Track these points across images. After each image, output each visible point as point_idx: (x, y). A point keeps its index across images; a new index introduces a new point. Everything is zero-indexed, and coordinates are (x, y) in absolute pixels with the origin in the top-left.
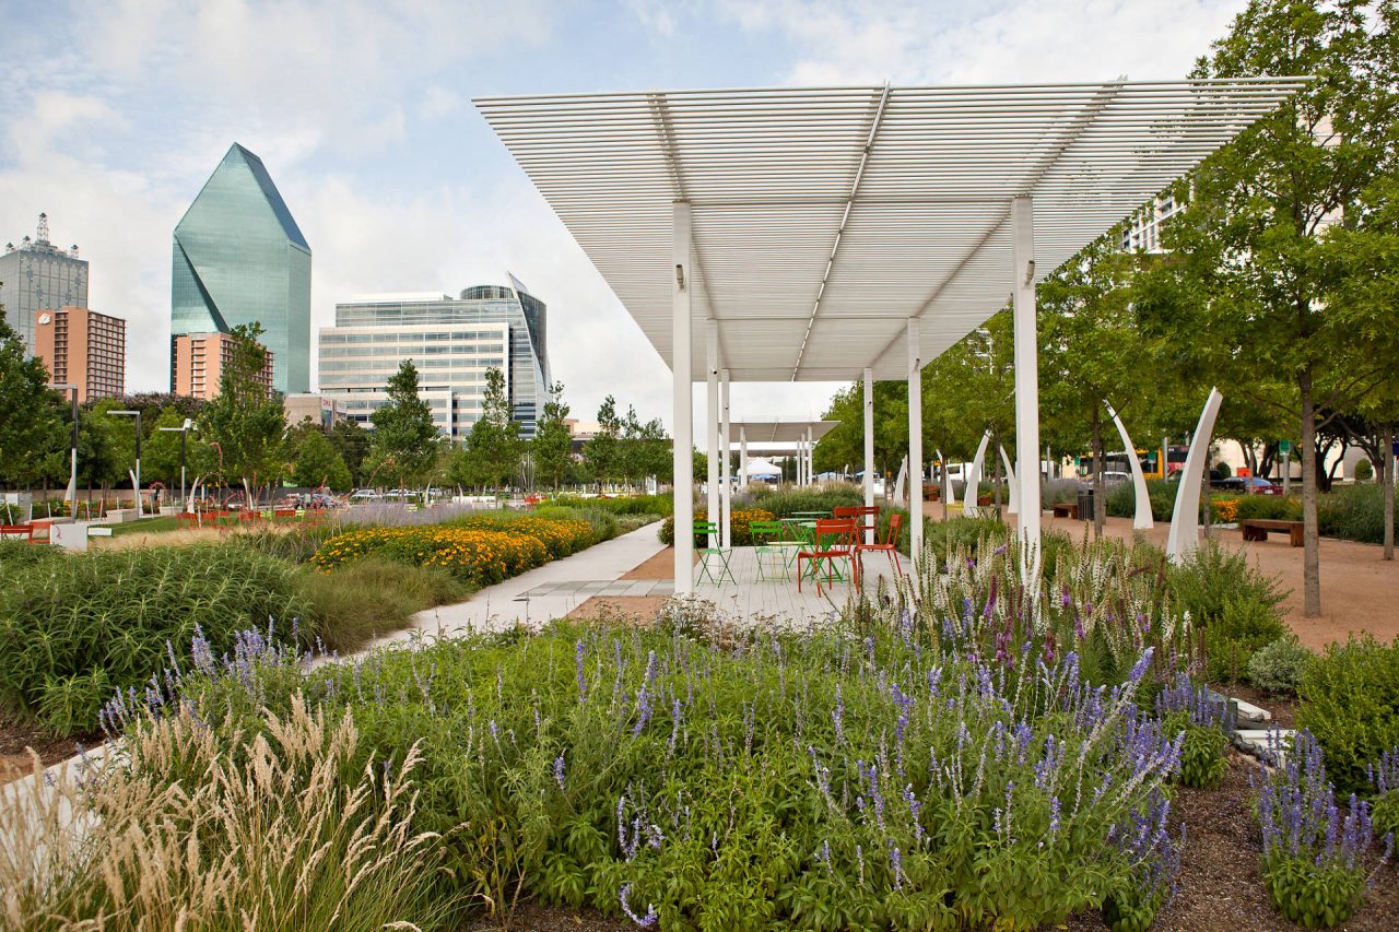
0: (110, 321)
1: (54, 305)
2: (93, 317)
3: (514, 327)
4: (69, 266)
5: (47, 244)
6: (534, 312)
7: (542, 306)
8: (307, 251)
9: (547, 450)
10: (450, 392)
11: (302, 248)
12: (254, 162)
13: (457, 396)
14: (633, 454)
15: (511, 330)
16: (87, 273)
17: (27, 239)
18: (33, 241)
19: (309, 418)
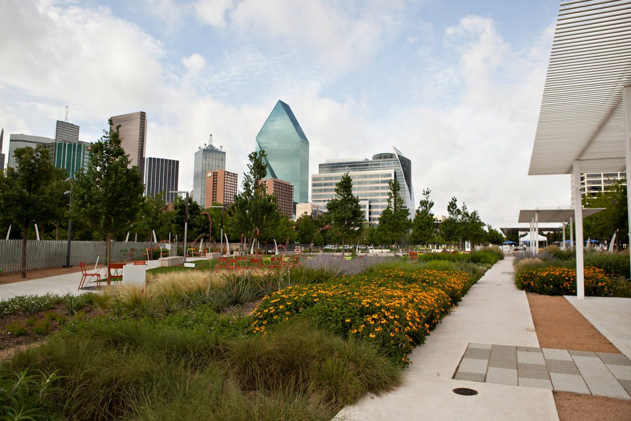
0: (232, 175)
1: (214, 169)
2: (226, 173)
3: (396, 172)
4: (219, 154)
5: (212, 146)
6: (406, 164)
7: (409, 162)
8: (307, 142)
9: (422, 226)
10: (368, 202)
11: (306, 142)
12: (286, 107)
13: (371, 204)
14: (466, 229)
15: (395, 173)
16: (225, 157)
17: (205, 144)
18: (207, 145)
19: (306, 213)
